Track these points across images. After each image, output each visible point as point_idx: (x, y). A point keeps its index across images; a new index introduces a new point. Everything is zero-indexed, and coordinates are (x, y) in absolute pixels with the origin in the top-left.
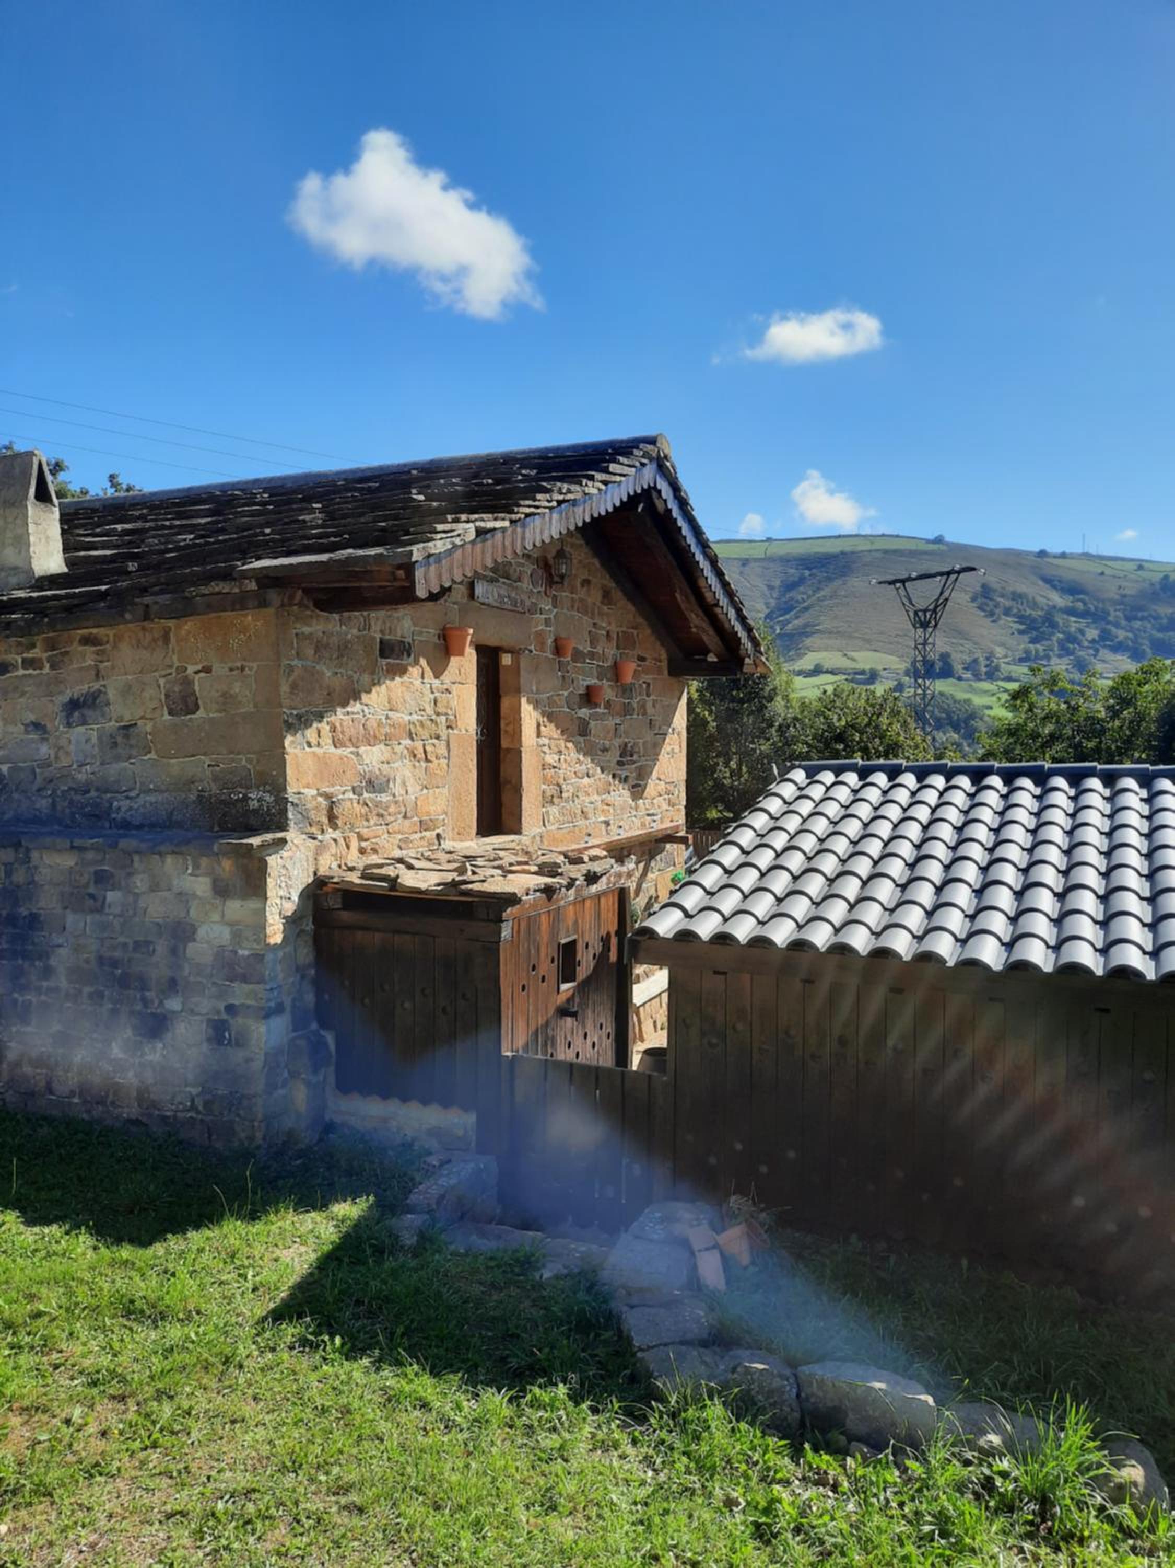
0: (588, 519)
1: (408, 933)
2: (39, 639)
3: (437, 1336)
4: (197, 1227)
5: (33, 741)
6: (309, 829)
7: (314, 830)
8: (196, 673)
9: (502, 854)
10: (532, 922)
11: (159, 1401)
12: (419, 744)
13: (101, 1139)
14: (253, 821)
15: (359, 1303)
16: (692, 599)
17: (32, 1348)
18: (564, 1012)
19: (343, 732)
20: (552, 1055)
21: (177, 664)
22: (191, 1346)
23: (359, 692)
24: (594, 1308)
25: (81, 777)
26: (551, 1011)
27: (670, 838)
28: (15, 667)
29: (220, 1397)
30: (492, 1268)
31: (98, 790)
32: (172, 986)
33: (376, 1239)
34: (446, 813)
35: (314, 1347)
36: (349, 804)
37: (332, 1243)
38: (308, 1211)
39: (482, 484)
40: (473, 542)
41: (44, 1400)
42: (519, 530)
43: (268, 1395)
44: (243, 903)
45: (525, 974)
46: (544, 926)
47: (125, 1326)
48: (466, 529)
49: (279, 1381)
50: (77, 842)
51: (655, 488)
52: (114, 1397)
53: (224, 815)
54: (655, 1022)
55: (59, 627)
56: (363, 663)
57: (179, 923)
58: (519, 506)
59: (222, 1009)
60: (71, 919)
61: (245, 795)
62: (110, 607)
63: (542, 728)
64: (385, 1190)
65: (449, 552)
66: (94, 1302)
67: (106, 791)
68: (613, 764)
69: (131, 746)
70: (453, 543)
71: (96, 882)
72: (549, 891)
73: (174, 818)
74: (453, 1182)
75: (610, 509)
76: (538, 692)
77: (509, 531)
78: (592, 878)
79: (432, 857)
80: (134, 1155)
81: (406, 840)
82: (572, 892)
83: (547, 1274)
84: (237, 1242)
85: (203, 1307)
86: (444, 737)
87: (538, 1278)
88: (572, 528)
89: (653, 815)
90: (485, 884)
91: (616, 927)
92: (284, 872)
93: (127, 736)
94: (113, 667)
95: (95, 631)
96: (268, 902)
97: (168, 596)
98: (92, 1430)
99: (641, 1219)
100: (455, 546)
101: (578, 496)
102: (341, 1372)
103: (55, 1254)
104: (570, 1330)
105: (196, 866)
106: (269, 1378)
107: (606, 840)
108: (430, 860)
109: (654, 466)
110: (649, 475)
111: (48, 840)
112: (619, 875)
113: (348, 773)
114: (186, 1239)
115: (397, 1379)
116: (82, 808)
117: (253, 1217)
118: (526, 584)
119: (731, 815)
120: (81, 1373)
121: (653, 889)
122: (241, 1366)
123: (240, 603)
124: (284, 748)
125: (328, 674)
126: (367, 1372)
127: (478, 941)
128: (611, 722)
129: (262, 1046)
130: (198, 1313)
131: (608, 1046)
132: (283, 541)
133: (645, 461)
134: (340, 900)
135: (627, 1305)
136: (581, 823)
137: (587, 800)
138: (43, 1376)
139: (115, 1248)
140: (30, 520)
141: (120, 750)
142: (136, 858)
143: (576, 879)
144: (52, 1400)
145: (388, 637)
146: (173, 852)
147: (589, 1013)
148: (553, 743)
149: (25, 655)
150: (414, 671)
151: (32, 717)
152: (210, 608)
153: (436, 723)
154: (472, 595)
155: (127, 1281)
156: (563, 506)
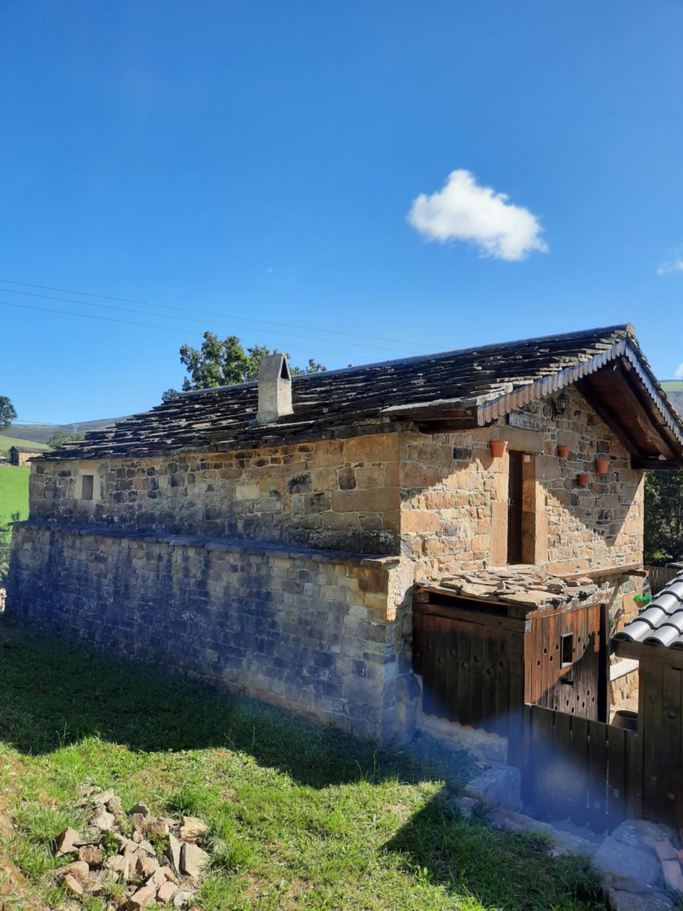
0: (581, 377)
1: (467, 621)
2: (280, 448)
3: (486, 881)
4: (346, 783)
5: (273, 500)
6: (411, 555)
7: (415, 556)
8: (356, 467)
9: (523, 576)
10: (544, 622)
11: (325, 885)
12: (474, 508)
13: (296, 722)
14: (381, 549)
15: (437, 848)
16: (649, 422)
17: (260, 838)
18: (564, 681)
19: (431, 501)
20: (556, 708)
21: (346, 462)
22: (342, 855)
23: (442, 478)
24: (589, 885)
25: (295, 520)
26: (556, 680)
27: (633, 572)
28: (267, 462)
29: (359, 891)
30: (519, 842)
31: (302, 527)
32: (335, 638)
33: (446, 809)
34: (489, 549)
35: (412, 871)
36: (434, 543)
37: (421, 807)
38: (406, 784)
39: (516, 359)
40: (511, 393)
41: (265, 871)
42: (539, 385)
43: (386, 896)
44: (375, 595)
45: (539, 655)
46: (552, 625)
47: (307, 836)
48: (508, 386)
49: (392, 889)
50: (292, 555)
51: (625, 355)
52: (301, 878)
53: (366, 545)
54: (622, 693)
55: (290, 442)
56: (444, 462)
57: (340, 603)
58: (539, 371)
59: (362, 655)
60: (287, 597)
61: (378, 534)
62: (314, 432)
63: (549, 500)
64: (451, 779)
65: (498, 399)
66: (292, 817)
67: (307, 528)
68: (594, 523)
69: (321, 505)
70: (500, 394)
71: (300, 578)
72: (555, 603)
73: (340, 544)
74: (493, 781)
75: (596, 370)
76: (546, 478)
77: (533, 386)
78: (583, 596)
79: (481, 575)
80: (312, 734)
81: (466, 565)
82: (570, 604)
83: (555, 854)
84: (368, 797)
85: (350, 832)
86: (489, 504)
87: (550, 855)
88: (571, 382)
89: (621, 556)
90: (515, 596)
91: (598, 629)
92: (398, 579)
93: (319, 500)
94: (314, 463)
95: (306, 444)
96: (389, 596)
97: (344, 426)
98: (290, 895)
99: (620, 828)
100: (501, 396)
101: (575, 364)
102: (428, 891)
103: (273, 785)
104: (573, 896)
105: (351, 572)
106: (386, 885)
107: (589, 571)
108: (480, 578)
109: (624, 342)
110: (620, 348)
111: (278, 553)
112: (601, 596)
113: (434, 524)
114: (339, 789)
115: (461, 903)
116: (295, 537)
117: (376, 782)
118: (540, 415)
119: (671, 557)
120: (285, 859)
121: (621, 605)
122: (370, 874)
123: (380, 429)
124: (400, 509)
125: (425, 468)
126: (443, 894)
127: (510, 630)
128: (593, 497)
129: (382, 679)
130: (346, 835)
131: (593, 706)
132: (404, 395)
133: (618, 340)
134: (428, 598)
135: (614, 888)
136: (573, 559)
137: (577, 545)
138: (265, 857)
139: (302, 787)
140: (278, 388)
141: (315, 507)
142: (321, 566)
143: (572, 597)
144: (269, 872)
145: (459, 447)
146: (340, 564)
147: (580, 683)
148: (555, 509)
149: (273, 456)
150: (473, 466)
151: (273, 488)
152: (365, 432)
153: (485, 496)
154: (507, 422)
155: (308, 808)
156: (566, 370)
